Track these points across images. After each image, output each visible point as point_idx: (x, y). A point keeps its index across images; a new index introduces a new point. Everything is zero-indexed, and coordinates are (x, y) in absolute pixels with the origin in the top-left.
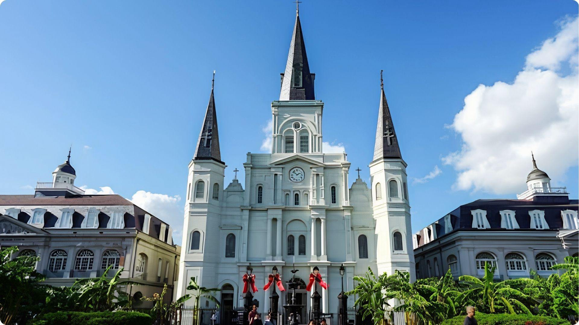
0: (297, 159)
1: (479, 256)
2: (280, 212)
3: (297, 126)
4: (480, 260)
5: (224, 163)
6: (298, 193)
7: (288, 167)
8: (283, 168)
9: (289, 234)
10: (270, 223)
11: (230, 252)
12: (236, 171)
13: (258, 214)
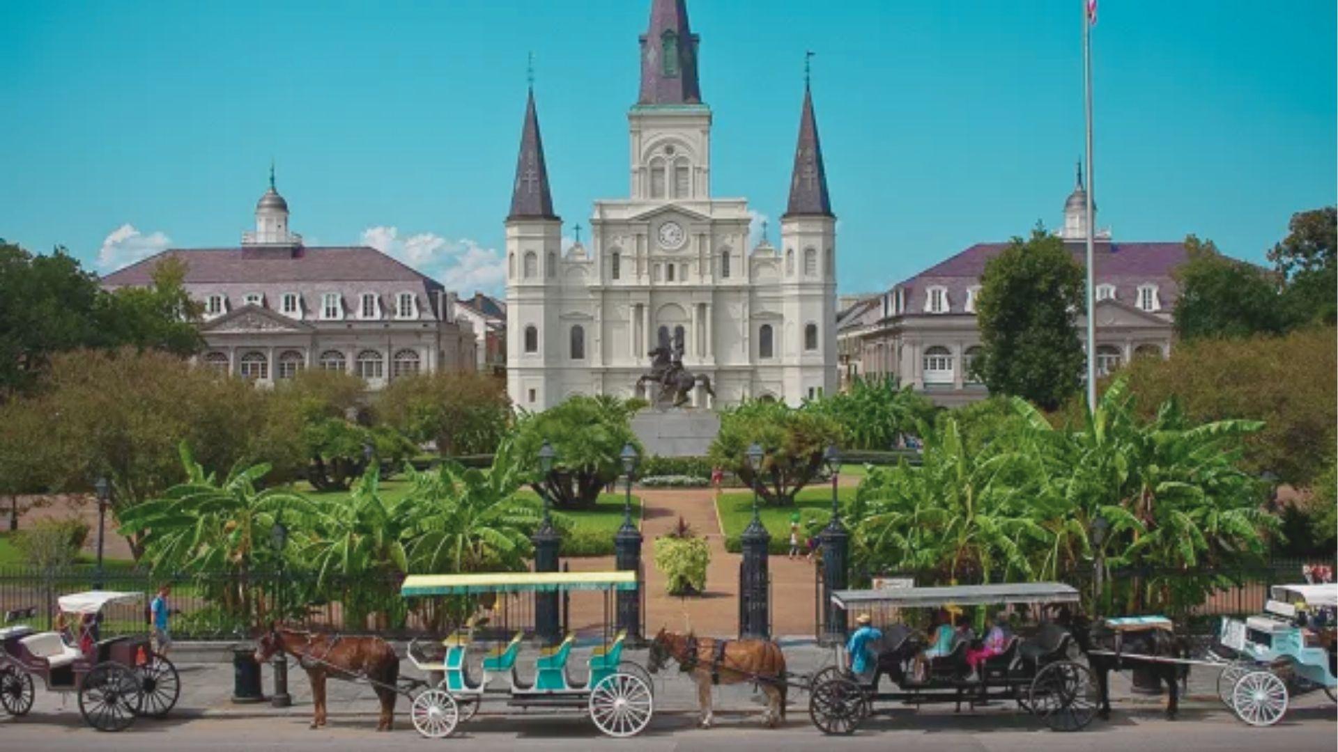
0: (669, 210)
1: (928, 352)
2: (647, 296)
3: (669, 150)
4: (929, 357)
5: (558, 218)
6: (672, 262)
7: (656, 222)
8: (649, 225)
9: (660, 325)
10: (632, 310)
11: (577, 351)
12: (577, 228)
13: (615, 296)
